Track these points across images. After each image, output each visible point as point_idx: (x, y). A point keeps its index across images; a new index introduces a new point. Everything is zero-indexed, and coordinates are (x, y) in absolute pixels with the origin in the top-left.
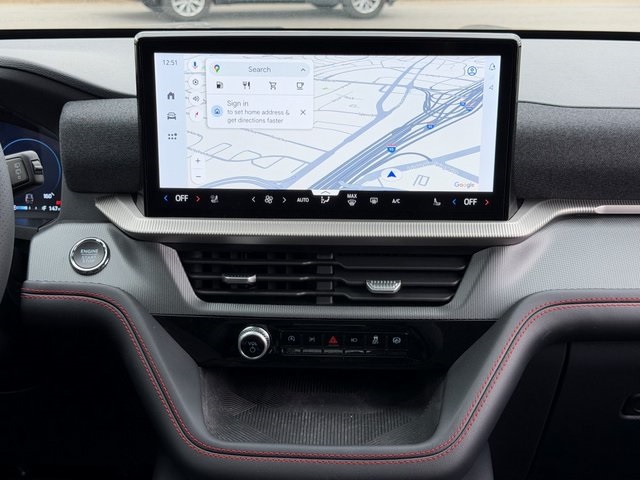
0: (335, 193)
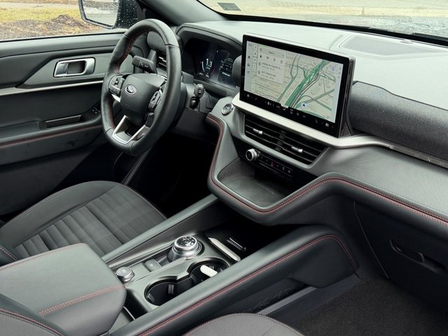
0: (287, 107)
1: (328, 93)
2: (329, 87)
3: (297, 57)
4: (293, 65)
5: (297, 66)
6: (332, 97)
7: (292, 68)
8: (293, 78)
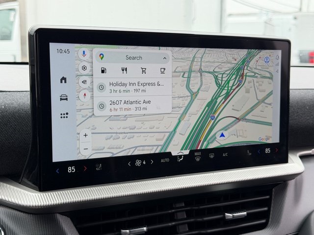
1: (263, 101)
2: (264, 91)
3: (199, 55)
4: (190, 71)
5: (201, 71)
6: (270, 104)
7: (189, 77)
8: (194, 95)
